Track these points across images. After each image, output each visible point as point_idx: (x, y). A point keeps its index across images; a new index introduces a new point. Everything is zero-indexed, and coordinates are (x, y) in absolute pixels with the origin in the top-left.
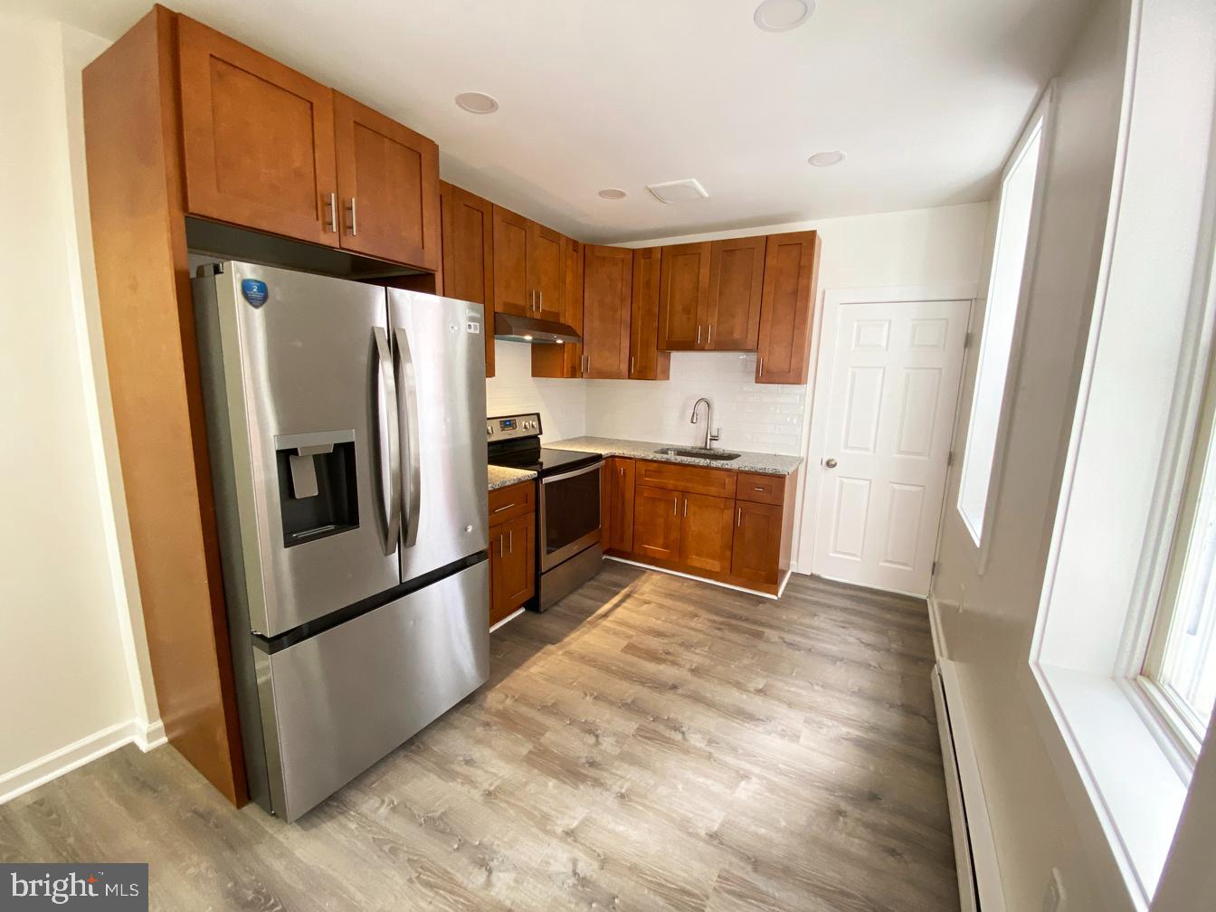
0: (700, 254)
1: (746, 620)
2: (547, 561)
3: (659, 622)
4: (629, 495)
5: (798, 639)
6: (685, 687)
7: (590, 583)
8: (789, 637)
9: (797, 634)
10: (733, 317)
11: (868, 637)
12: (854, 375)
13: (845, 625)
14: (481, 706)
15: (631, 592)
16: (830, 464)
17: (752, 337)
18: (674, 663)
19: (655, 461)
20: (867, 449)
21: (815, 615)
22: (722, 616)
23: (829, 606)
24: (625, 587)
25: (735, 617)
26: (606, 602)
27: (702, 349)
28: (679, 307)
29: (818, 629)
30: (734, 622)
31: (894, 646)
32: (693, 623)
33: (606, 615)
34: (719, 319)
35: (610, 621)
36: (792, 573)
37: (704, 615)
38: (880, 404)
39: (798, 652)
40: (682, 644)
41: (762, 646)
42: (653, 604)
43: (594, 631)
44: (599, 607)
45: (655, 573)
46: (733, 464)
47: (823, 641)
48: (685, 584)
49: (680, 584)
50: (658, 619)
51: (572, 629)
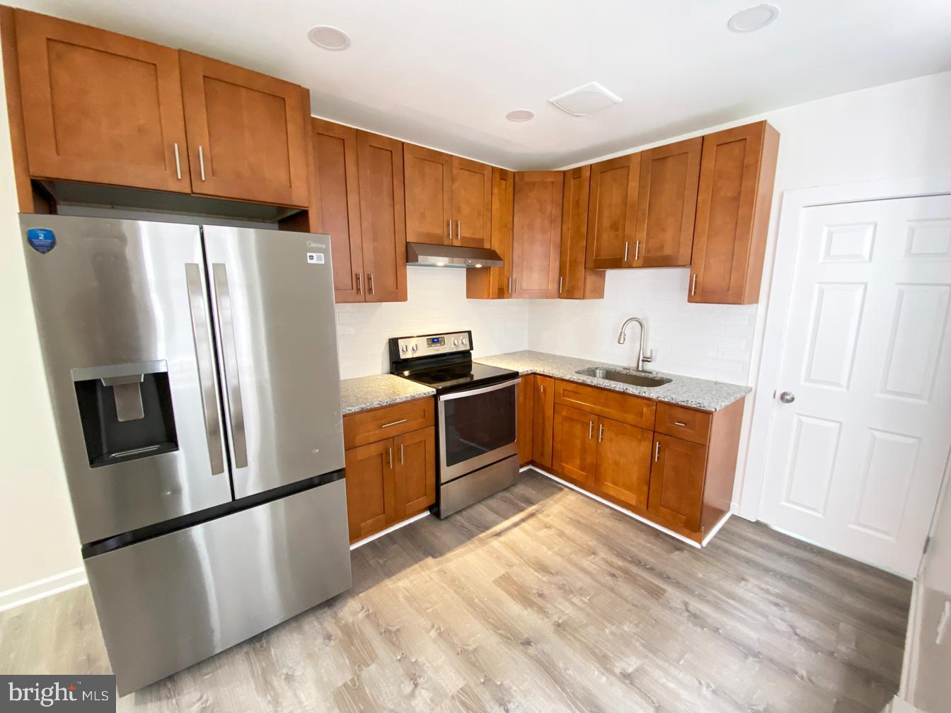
0: (629, 166)
1: (651, 570)
2: (447, 472)
3: (550, 553)
4: (549, 412)
5: (706, 609)
6: (539, 646)
7: (501, 494)
8: (696, 605)
9: (708, 602)
10: (664, 230)
11: (807, 628)
12: (822, 292)
13: (782, 601)
14: (335, 613)
15: (537, 511)
16: (785, 398)
17: (685, 252)
18: (542, 610)
19: (573, 382)
20: (838, 385)
21: (743, 579)
22: (624, 559)
23: (767, 570)
24: (534, 504)
25: (638, 563)
26: (506, 518)
27: (630, 267)
28: (606, 223)
29: (741, 600)
30: (634, 569)
31: (842, 648)
32: (586, 563)
33: (499, 534)
34: (648, 234)
35: (502, 542)
36: (733, 516)
37: (604, 553)
38: (858, 331)
39: (699, 630)
40: (560, 587)
41: (656, 610)
42: (553, 530)
43: (480, 551)
44: (496, 523)
45: (573, 493)
46: (653, 393)
47: (741, 620)
48: (599, 511)
49: (594, 510)
50: (550, 548)
51: (460, 543)
